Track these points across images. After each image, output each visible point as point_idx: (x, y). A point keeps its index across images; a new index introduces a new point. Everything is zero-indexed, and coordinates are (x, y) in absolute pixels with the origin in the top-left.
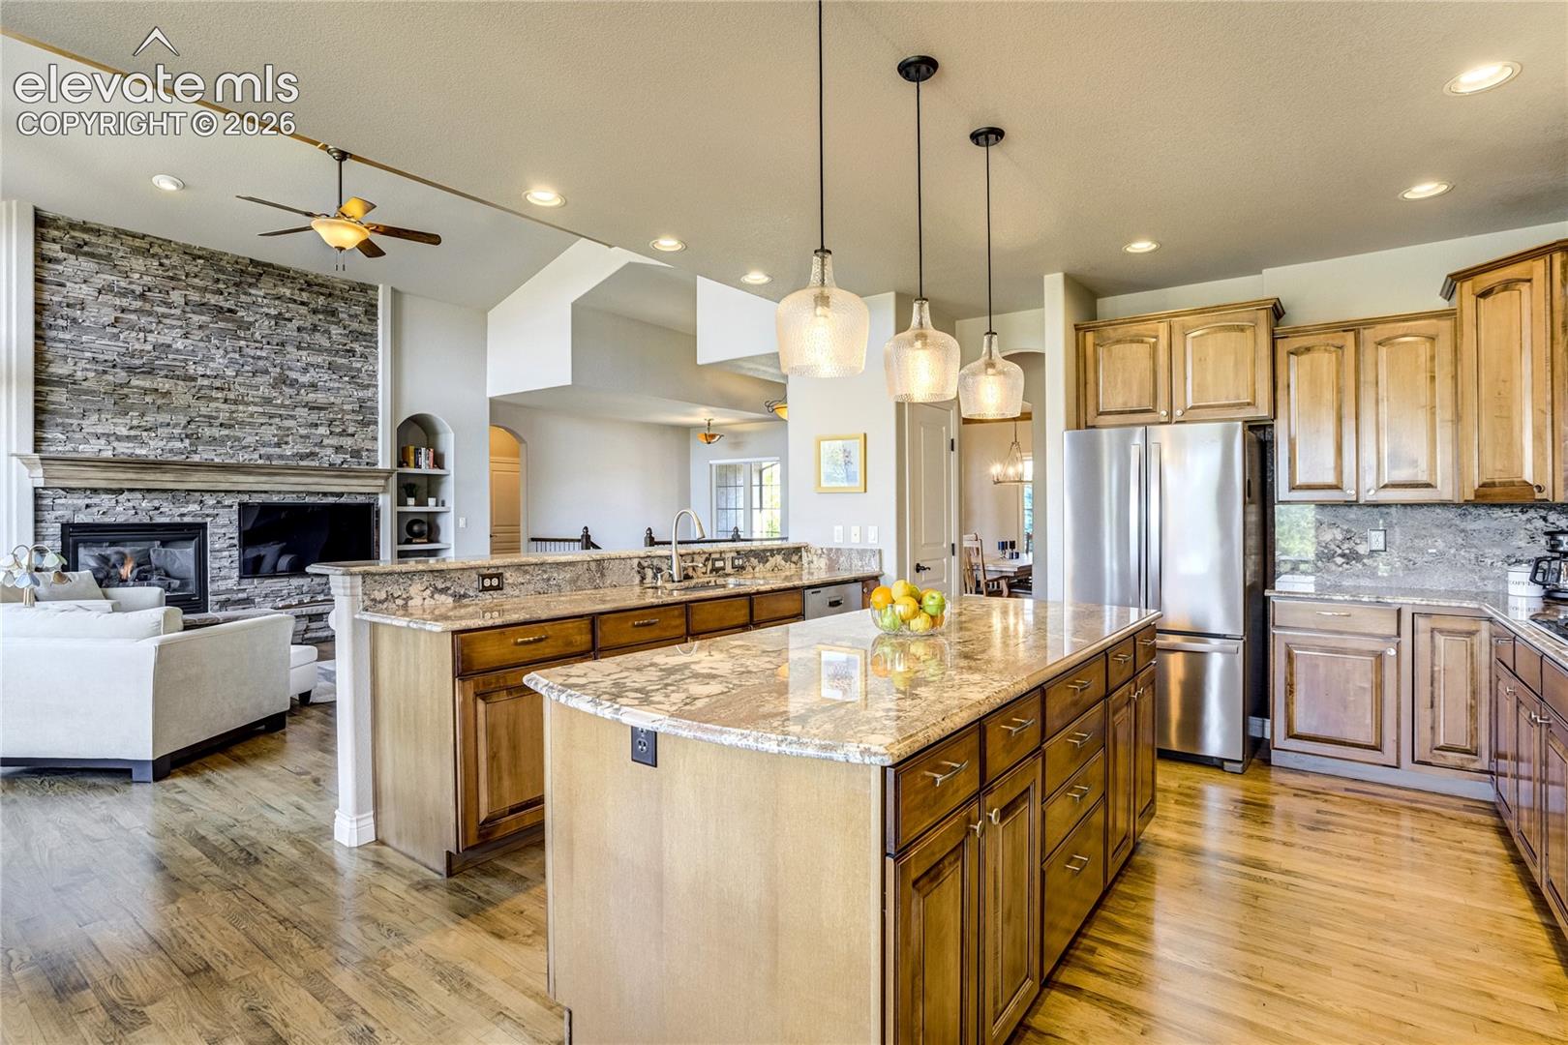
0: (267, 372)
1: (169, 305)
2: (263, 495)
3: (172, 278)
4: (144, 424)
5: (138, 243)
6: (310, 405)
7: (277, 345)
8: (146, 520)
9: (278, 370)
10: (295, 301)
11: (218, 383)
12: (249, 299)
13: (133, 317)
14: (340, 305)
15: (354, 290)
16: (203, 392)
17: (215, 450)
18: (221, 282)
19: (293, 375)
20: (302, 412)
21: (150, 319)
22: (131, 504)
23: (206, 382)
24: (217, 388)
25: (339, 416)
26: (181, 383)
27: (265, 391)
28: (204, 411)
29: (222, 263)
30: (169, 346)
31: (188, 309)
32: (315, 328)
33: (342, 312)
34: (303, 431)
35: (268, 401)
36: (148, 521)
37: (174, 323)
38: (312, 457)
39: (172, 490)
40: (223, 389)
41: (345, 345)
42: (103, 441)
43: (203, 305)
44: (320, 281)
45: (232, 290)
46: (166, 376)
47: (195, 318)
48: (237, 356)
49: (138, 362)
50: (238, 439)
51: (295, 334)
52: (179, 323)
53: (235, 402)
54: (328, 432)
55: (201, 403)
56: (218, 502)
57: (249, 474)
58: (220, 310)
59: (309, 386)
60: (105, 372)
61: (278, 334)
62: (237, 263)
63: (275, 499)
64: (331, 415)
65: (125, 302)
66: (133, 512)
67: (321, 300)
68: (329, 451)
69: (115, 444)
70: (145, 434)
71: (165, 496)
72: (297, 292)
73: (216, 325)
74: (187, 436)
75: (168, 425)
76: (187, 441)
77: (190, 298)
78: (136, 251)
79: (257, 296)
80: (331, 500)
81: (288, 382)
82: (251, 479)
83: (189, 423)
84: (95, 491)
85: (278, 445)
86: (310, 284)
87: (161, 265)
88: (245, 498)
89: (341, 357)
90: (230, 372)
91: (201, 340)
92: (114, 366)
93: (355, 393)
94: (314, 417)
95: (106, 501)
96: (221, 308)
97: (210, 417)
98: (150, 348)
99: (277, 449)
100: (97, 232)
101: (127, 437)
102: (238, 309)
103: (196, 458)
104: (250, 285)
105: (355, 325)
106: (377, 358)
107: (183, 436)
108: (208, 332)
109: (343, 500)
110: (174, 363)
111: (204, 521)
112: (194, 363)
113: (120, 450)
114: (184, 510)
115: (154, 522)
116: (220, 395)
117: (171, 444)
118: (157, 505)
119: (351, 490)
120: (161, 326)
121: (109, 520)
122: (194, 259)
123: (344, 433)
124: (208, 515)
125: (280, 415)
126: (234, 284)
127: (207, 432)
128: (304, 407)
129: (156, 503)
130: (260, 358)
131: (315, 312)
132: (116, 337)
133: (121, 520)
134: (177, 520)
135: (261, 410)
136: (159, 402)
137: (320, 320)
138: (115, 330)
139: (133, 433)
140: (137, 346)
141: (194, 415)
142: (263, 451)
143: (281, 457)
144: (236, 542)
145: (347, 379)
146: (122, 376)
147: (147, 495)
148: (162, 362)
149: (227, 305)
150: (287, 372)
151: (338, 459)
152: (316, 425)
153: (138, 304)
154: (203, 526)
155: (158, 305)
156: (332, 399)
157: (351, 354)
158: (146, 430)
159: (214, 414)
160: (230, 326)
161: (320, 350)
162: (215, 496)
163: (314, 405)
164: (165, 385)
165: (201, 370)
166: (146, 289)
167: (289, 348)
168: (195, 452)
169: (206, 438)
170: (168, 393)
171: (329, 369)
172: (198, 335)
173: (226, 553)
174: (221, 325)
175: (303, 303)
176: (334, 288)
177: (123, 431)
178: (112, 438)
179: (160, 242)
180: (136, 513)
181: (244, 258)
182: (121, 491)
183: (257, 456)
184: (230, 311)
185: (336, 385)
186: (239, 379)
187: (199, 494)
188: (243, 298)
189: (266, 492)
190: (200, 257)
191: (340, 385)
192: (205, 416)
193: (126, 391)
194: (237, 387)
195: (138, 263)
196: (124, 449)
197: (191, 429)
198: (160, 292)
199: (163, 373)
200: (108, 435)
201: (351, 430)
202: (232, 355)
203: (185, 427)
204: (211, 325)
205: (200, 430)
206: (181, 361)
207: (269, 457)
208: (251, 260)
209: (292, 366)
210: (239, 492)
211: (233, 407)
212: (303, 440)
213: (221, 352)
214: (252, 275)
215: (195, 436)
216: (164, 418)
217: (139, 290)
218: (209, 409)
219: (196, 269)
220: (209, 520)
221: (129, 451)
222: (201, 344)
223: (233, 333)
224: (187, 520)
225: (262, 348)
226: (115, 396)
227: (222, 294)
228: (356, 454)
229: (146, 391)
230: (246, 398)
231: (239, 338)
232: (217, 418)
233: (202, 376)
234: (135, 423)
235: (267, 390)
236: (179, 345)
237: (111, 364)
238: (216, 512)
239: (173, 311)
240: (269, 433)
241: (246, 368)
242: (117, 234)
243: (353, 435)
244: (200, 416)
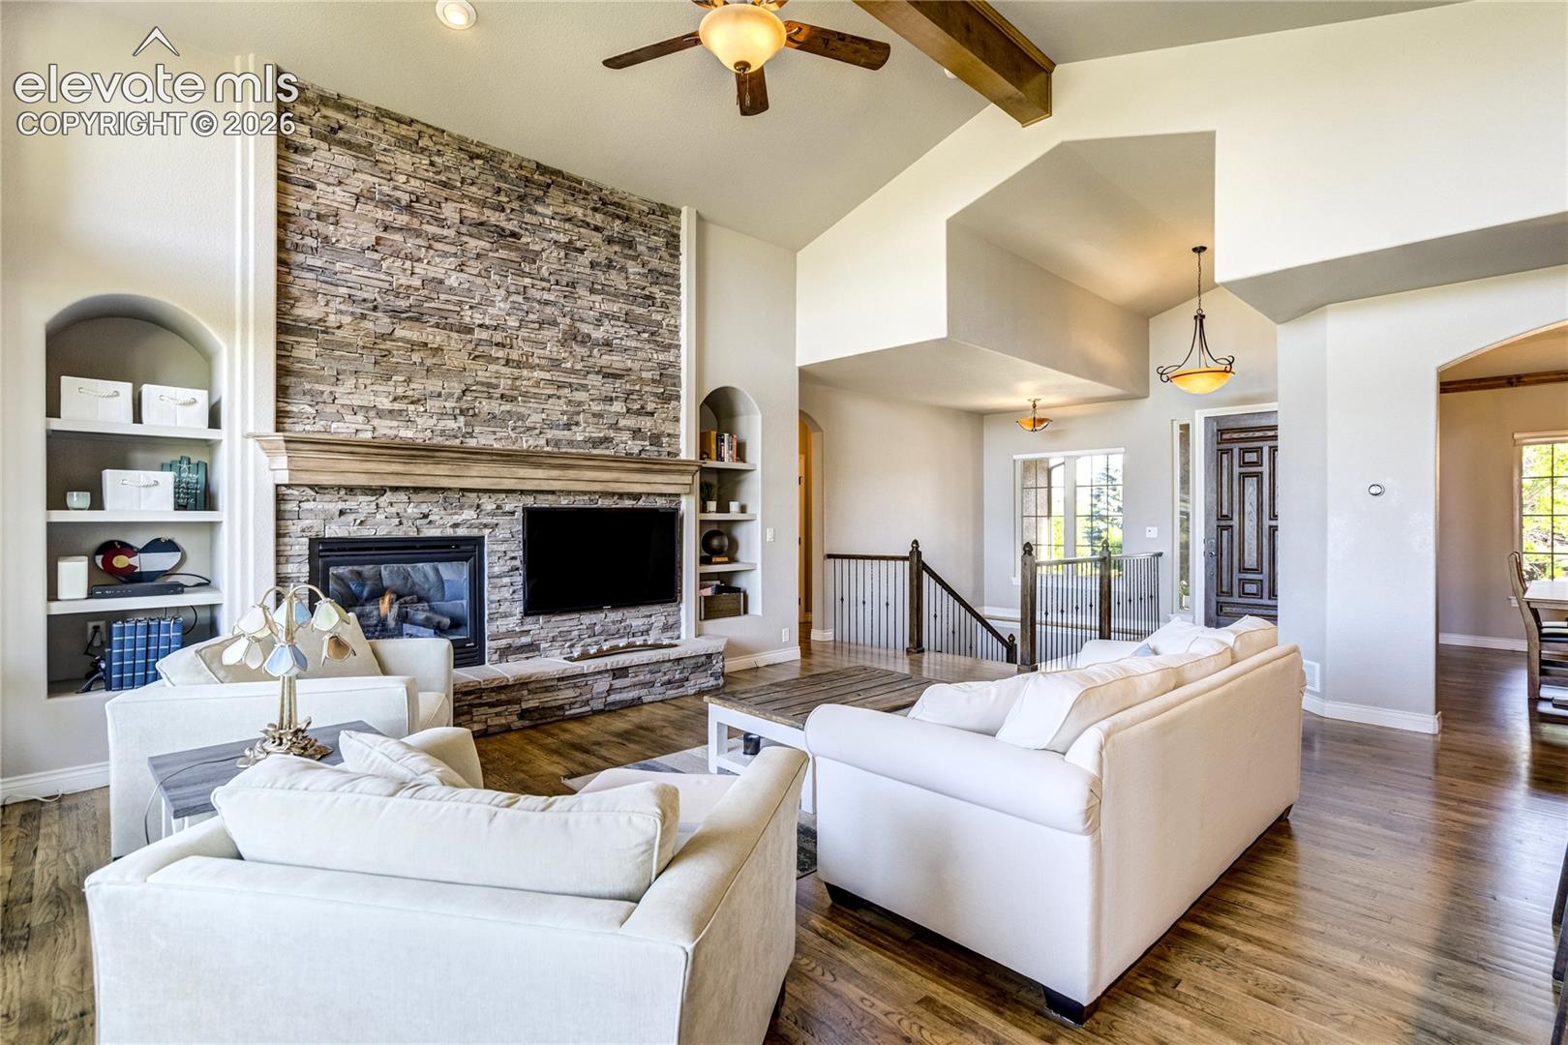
0: (555, 323)
1: (441, 222)
2: (550, 497)
3: (445, 185)
4: (410, 393)
5: (404, 130)
6: (604, 370)
7: (567, 286)
8: (413, 534)
9: (568, 320)
10: (588, 224)
11: (498, 337)
12: (534, 220)
13: (398, 237)
14: (637, 233)
15: (654, 214)
16: (480, 348)
17: (494, 433)
18: (503, 193)
19: (585, 328)
20: (594, 380)
21: (420, 241)
22: (393, 510)
23: (485, 335)
24: (497, 345)
25: (637, 387)
26: (455, 335)
27: (552, 349)
28: (482, 376)
29: (505, 166)
30: (441, 282)
31: (464, 229)
32: (610, 265)
33: (640, 243)
34: (596, 407)
35: (555, 364)
36: (415, 535)
37: (447, 248)
38: (606, 445)
39: (444, 489)
40: (504, 346)
41: (644, 289)
42: (360, 418)
43: (482, 224)
44: (616, 200)
45: (515, 205)
46: (437, 326)
47: (472, 243)
48: (520, 299)
49: (403, 304)
50: (521, 417)
51: (588, 271)
52: (452, 249)
53: (519, 365)
54: (625, 410)
55: (480, 364)
56: (499, 507)
57: (538, 466)
58: (501, 233)
59: (603, 345)
60: (363, 317)
61: (567, 271)
62: (521, 167)
63: (564, 502)
64: (628, 387)
65: (388, 215)
66: (396, 521)
67: (617, 225)
68: (626, 436)
69: (376, 422)
70: (412, 407)
71: (435, 497)
72: (590, 212)
73: (496, 255)
74: (462, 412)
75: (440, 395)
76: (462, 419)
77: (466, 214)
78: (403, 143)
79: (544, 216)
80: (628, 503)
81: (579, 338)
82: (540, 473)
83: (464, 392)
84: (351, 490)
85: (568, 426)
86: (609, 204)
87: (432, 164)
88: (529, 501)
89: (639, 305)
90: (513, 322)
91: (479, 275)
92: (375, 309)
93: (655, 356)
94: (608, 388)
95: (363, 504)
96: (503, 230)
97: (489, 385)
98: (417, 283)
99: (566, 432)
100: (355, 112)
101: (391, 412)
102: (522, 232)
103: (472, 443)
104: (537, 200)
105: (655, 263)
106: (679, 309)
107: (457, 411)
108: (487, 264)
109: (641, 504)
110: (447, 307)
111: (480, 534)
112: (471, 307)
113: (381, 431)
114: (457, 519)
115: (422, 535)
116: (501, 354)
117: (442, 423)
118: (426, 511)
119: (647, 489)
120: (432, 252)
121: (367, 533)
122: (471, 158)
123: (642, 412)
124: (486, 526)
125: (570, 384)
126: (519, 196)
127: (485, 406)
128: (598, 373)
129: (425, 509)
130: (547, 303)
131: (610, 241)
132: (376, 265)
133: (382, 532)
134: (449, 532)
135: (547, 376)
136: (429, 362)
137: (616, 253)
138: (376, 256)
139: (397, 406)
140: (404, 281)
141: (470, 381)
142: (550, 434)
143: (571, 443)
144: (517, 563)
145: (646, 335)
146: (384, 323)
147: (414, 497)
148: (432, 305)
149: (510, 226)
150: (578, 324)
151: (635, 446)
152: (611, 399)
153: (403, 219)
154: (478, 541)
155: (428, 223)
156: (629, 364)
157: (650, 302)
158: (412, 403)
159: (493, 381)
160: (513, 255)
161: (617, 295)
162: (494, 497)
163: (609, 371)
164: (436, 338)
165: (478, 318)
166: (414, 198)
167: (582, 291)
168: (471, 435)
169: (483, 416)
170: (439, 349)
171: (626, 322)
172: (474, 267)
173: (506, 580)
174: (503, 253)
175: (597, 229)
176: (631, 209)
177: (385, 403)
178: (372, 414)
179: (431, 132)
180: (401, 523)
181: (529, 161)
182: (381, 491)
183: (542, 442)
184: (514, 235)
185: (634, 344)
186: (523, 333)
187: (475, 495)
188: (528, 218)
189: (553, 492)
190: (478, 156)
191: (639, 345)
192: (482, 384)
193: (389, 345)
194: (521, 344)
195: (404, 160)
196: (386, 429)
197: (467, 401)
198: (430, 204)
199: (433, 320)
200: (366, 409)
201: (650, 407)
202: (514, 298)
203: (459, 399)
204: (491, 254)
205: (477, 404)
206: (455, 304)
207: (557, 443)
208: (538, 165)
209: (585, 316)
210: (522, 492)
211: (516, 372)
212: (596, 420)
213: (502, 292)
214: (539, 186)
215: (471, 412)
216: (434, 385)
217: (405, 198)
218: (488, 374)
219: (474, 174)
220: (486, 532)
221: (392, 433)
222: (479, 281)
223: (516, 266)
224: (461, 532)
225: (549, 290)
226: (377, 352)
227: (503, 210)
228: (656, 439)
229: (414, 346)
230: (530, 360)
231: (523, 274)
232: (496, 387)
233: (480, 326)
234: (400, 391)
235: (555, 349)
236: (453, 280)
237: (370, 305)
238: (495, 521)
239: (445, 232)
240: (557, 409)
241: (532, 317)
242: (381, 115)
243: (652, 414)
244: (477, 383)
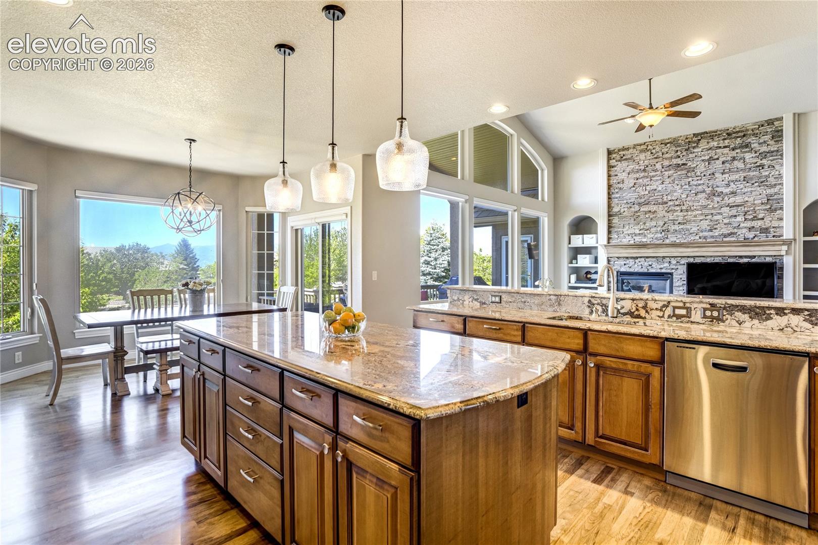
0: (704, 191)
1: (656, 171)
2: (702, 258)
3: (656, 158)
4: (645, 227)
5: (643, 147)
6: (730, 205)
7: (710, 175)
8: (646, 271)
9: (710, 189)
10: (720, 147)
11: (677, 203)
12: (694, 155)
13: (641, 180)
14: (752, 139)
15: (762, 126)
16: (670, 208)
17: (677, 236)
18: (679, 151)
19: (719, 190)
20: (726, 209)
21: (648, 179)
22: (640, 264)
23: (671, 203)
24: (677, 205)
25: (752, 208)
26: (661, 206)
27: (704, 202)
28: (671, 218)
29: (680, 142)
30: (655, 190)
31: (663, 170)
32: (734, 159)
33: (754, 143)
34: (726, 221)
35: (705, 207)
36: (647, 271)
37: (657, 178)
38: (732, 236)
39: (657, 257)
40: (680, 205)
41: (756, 163)
42: (630, 237)
43: (670, 166)
44: (738, 130)
45: (684, 153)
46: (654, 204)
47: (666, 173)
48: (687, 187)
49: (643, 200)
50: (688, 230)
51: (721, 166)
52: (660, 178)
53: (687, 211)
54: (743, 219)
55: (670, 214)
56: (677, 262)
57: (688, 247)
58: (678, 165)
59: (730, 194)
60: (631, 207)
61: (710, 169)
62: (687, 138)
63: (708, 260)
64: (746, 209)
65: (637, 175)
66: (640, 267)
67: (739, 141)
68: (744, 231)
69: (635, 237)
70: (645, 232)
71: (654, 259)
72: (722, 142)
73: (677, 174)
74: (663, 231)
75: (655, 226)
76: (663, 233)
77: (663, 165)
78: (642, 151)
79: (698, 152)
80: (746, 260)
81: (716, 194)
82: (689, 250)
83: (664, 224)
84: (627, 258)
85: (711, 230)
86: (730, 134)
87: (652, 153)
88: (691, 260)
89: (753, 171)
90: (684, 196)
91: (670, 183)
92: (634, 204)
93: (765, 192)
94: (734, 212)
95: (631, 262)
96: (679, 164)
97: (674, 220)
98: (647, 192)
99: (710, 233)
100: (628, 149)
101: (639, 234)
102: (687, 162)
103: (667, 241)
104: (694, 148)
105: (764, 148)
106: (782, 165)
107: (661, 231)
108: (672, 178)
109: (754, 260)
110: (657, 197)
111: (671, 272)
112: (667, 195)
113: (636, 240)
114: (662, 266)
115: (649, 271)
116: (678, 208)
117: (656, 236)
118: (651, 264)
119: (762, 253)
120: (652, 181)
121: (632, 270)
122: (666, 145)
123: (755, 218)
124: (672, 269)
125: (712, 214)
126: (685, 150)
127: (672, 228)
128: (727, 206)
129: (650, 263)
130: (699, 185)
131: (733, 149)
132: (635, 191)
133: (636, 271)
134: (659, 271)
135: (700, 212)
136: (651, 217)
137: (737, 153)
138: (634, 188)
139: (641, 232)
140: (643, 193)
141: (666, 220)
142: (701, 234)
143: (712, 237)
144: (685, 282)
145: (757, 184)
146: (637, 208)
147: (647, 259)
148: (653, 198)
149: (680, 162)
150: (716, 189)
151: (750, 235)
152: (735, 216)
153: (642, 174)
154: (671, 274)
155: (651, 172)
156: (746, 199)
157: (761, 168)
158: (646, 230)
159: (676, 218)
160: (683, 172)
161: (738, 170)
162: (676, 259)
163: (733, 204)
164: (653, 208)
165: (669, 198)
166: (646, 166)
167: (717, 175)
168: (667, 238)
169: (672, 231)
170: (655, 212)
171: (744, 180)
172: (667, 181)
173: (681, 288)
174: (679, 173)
175: (725, 147)
176: (747, 130)
177: (637, 232)
178: (633, 235)
179: (651, 143)
180: (642, 268)
181: (690, 135)
182: (637, 258)
183: (697, 237)
184: (683, 164)
185: (750, 189)
186: (689, 199)
187: (668, 258)
188: (691, 156)
189: (703, 257)
190: (668, 143)
191: (753, 189)
192: (671, 220)
193: (639, 214)
194: (688, 203)
195: (642, 156)
196: (638, 239)
197: (665, 227)
198: (651, 166)
199: (653, 203)
200: (632, 234)
201: (761, 216)
202: (685, 187)
203: (662, 227)
204: (674, 174)
205: (669, 227)
206: (660, 196)
207: (705, 238)
208: (694, 134)
209: (718, 185)
210: (688, 257)
211: (685, 214)
212: (726, 226)
213: (679, 186)
214: (694, 142)
215: (667, 230)
216: (653, 223)
217: (642, 168)
218: (673, 216)
219: (667, 150)
220: (673, 271)
221: (640, 240)
222: (670, 185)
223: (685, 175)
224: (663, 271)
225: (701, 179)
226: (634, 217)
227: (679, 157)
228: (765, 231)
229: (646, 213)
230: (692, 208)
231: (688, 177)
232: (677, 220)
233: (670, 200)
234: (642, 227)
235: (703, 201)
236: (660, 188)
237: (632, 204)
238: (676, 267)
239: (657, 173)
240: (705, 225)
241: (693, 192)
242: (635, 147)
243: (763, 219)
244: (669, 220)
